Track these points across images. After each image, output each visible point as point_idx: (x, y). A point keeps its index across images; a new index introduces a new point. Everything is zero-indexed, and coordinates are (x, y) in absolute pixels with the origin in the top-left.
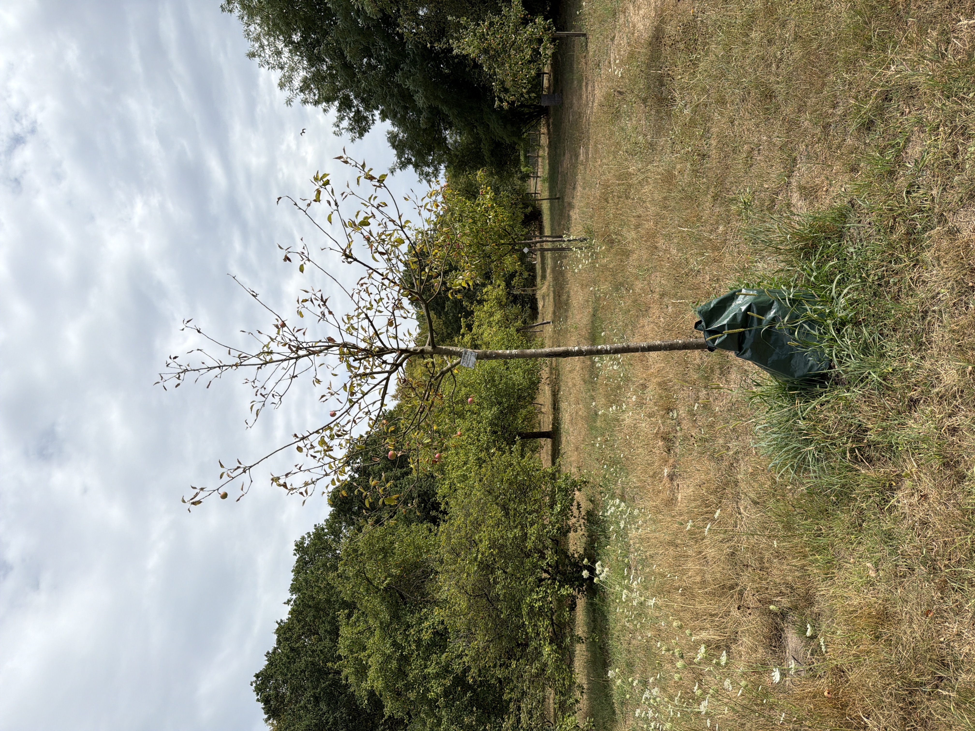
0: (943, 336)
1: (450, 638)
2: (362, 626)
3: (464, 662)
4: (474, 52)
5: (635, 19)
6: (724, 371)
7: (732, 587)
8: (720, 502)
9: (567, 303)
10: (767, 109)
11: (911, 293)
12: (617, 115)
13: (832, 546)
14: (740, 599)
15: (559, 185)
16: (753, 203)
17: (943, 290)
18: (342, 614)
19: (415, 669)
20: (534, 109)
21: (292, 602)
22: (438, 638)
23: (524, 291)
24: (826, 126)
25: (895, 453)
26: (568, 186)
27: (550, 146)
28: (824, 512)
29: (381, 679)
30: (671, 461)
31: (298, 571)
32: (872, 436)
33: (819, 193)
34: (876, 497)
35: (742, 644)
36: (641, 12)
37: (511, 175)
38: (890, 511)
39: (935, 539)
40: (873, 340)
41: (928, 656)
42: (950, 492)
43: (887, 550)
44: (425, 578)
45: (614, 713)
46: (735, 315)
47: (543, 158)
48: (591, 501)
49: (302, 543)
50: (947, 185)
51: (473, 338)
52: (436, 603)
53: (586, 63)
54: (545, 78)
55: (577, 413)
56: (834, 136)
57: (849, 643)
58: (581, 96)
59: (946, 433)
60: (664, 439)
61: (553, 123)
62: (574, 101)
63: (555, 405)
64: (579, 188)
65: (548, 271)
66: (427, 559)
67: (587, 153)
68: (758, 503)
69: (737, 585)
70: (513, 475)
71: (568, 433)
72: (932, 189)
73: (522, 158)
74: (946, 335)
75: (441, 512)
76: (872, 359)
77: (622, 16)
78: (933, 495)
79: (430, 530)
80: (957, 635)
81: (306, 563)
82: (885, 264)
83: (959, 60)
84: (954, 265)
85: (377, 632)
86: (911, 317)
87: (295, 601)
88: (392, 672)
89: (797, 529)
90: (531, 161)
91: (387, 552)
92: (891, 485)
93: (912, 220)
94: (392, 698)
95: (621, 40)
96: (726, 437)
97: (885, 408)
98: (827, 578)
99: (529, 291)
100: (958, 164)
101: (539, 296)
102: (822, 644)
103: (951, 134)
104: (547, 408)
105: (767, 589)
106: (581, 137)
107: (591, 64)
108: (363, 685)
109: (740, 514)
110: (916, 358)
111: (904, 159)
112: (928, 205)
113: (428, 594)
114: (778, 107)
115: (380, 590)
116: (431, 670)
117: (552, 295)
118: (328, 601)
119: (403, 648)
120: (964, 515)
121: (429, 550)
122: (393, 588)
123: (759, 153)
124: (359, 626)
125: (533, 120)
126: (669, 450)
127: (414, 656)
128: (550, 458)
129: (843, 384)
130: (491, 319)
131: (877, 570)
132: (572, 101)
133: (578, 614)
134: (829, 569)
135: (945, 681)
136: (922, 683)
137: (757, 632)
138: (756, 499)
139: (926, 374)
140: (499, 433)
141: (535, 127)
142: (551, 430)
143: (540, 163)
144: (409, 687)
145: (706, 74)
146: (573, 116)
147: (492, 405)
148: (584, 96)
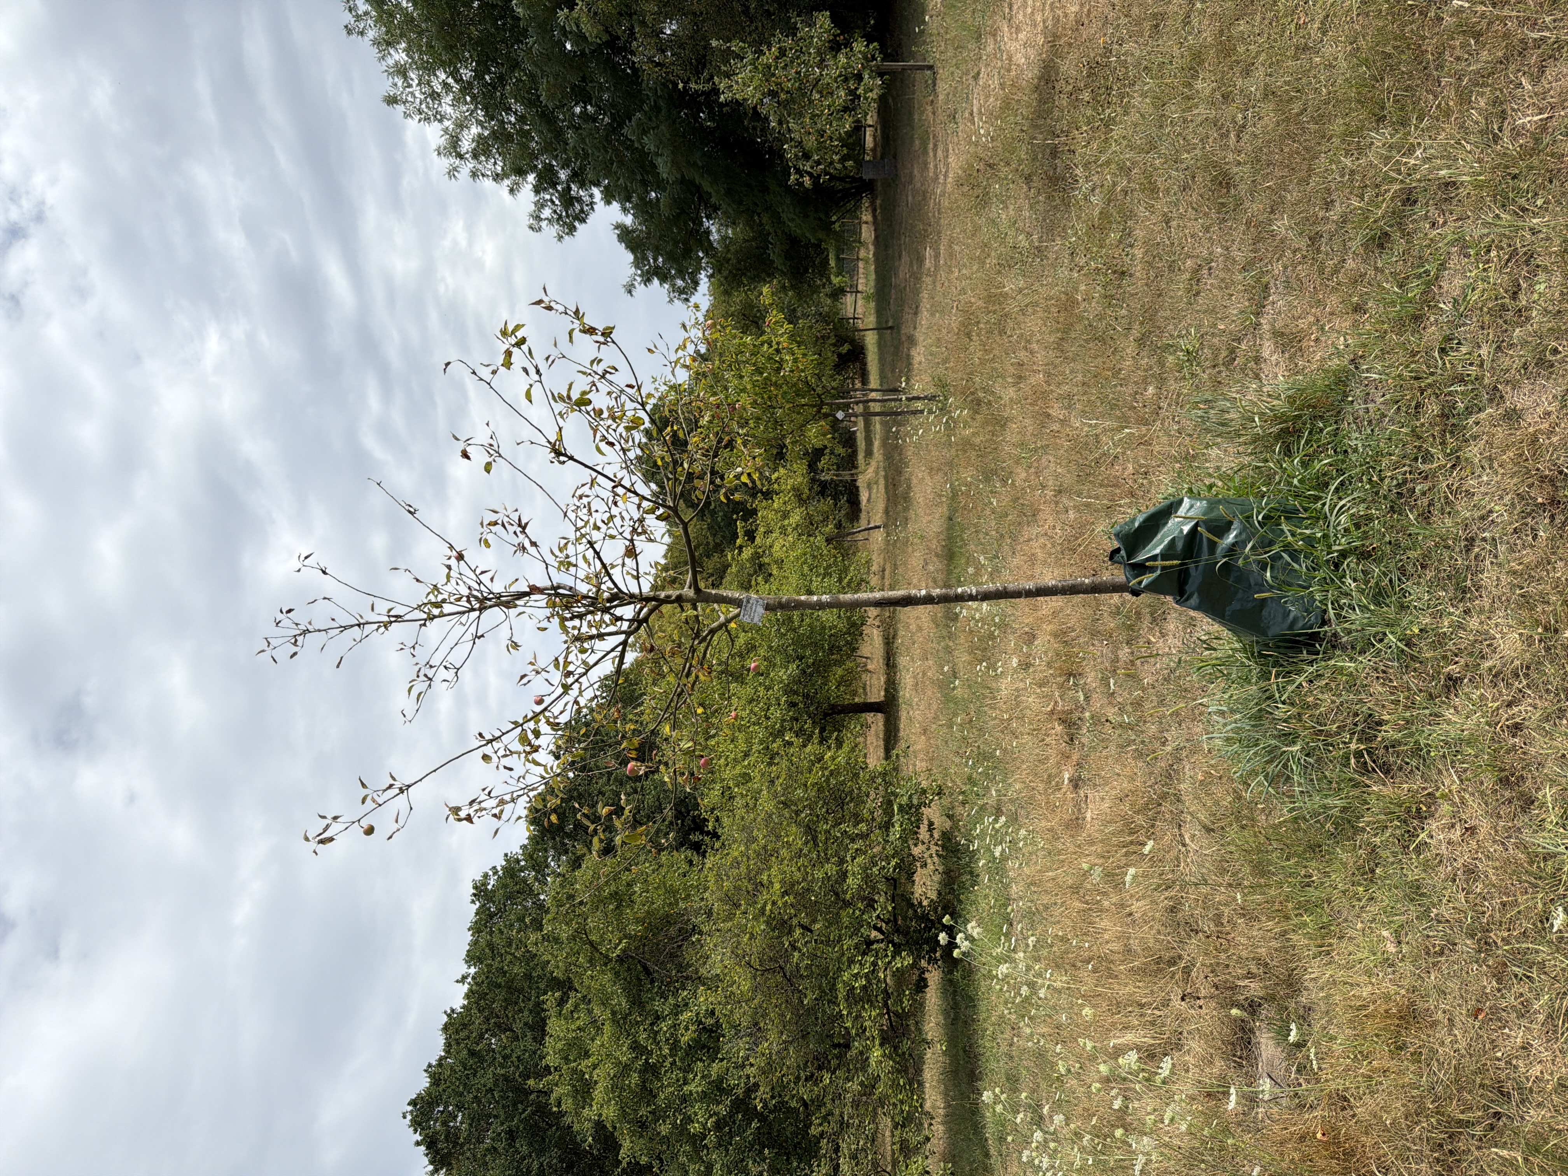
0: (1498, 579)
1: (724, 1036)
2: (582, 1019)
3: (748, 1077)
4: (753, 96)
5: (1012, 46)
6: (1158, 619)
7: (1172, 962)
8: (1153, 826)
9: (906, 498)
10: (1223, 205)
11: (1448, 510)
12: (983, 201)
13: (1329, 901)
14: (1186, 980)
15: (892, 307)
16: (1200, 353)
17: (1497, 508)
18: (550, 999)
19: (669, 1085)
20: (851, 183)
21: (469, 980)
22: (704, 1037)
23: (837, 476)
24: (1314, 239)
25: (1424, 760)
26: (907, 309)
27: (877, 241)
28: (1315, 848)
29: (613, 1102)
30: (1075, 757)
31: (477, 928)
32: (1388, 733)
33: (1304, 344)
34: (1395, 828)
35: (1189, 1051)
36: (1022, 36)
37: (815, 290)
38: (1418, 851)
39: (1488, 896)
40: (1391, 581)
41: (1478, 1081)
42: (1510, 824)
43: (1413, 911)
44: (683, 940)
45: (987, 1155)
46: (1173, 539)
47: (866, 261)
48: (948, 816)
49: (485, 884)
50: (1503, 341)
51: (756, 553)
52: (701, 981)
53: (934, 113)
54: (868, 134)
55: (924, 674)
56: (1327, 254)
57: (1356, 1056)
58: (926, 163)
59: (1503, 731)
60: (1062, 721)
61: (881, 205)
62: (916, 172)
63: (889, 660)
64: (925, 314)
65: (877, 444)
66: (686, 909)
67: (937, 256)
68: (1213, 830)
69: (1180, 957)
70: (823, 776)
71: (911, 705)
72: (1480, 347)
73: (832, 263)
74: (1503, 577)
75: (708, 833)
76: (1390, 612)
77: (991, 41)
78: (1485, 827)
79: (690, 863)
80: (1523, 1048)
81: (491, 916)
82: (1408, 462)
83: (1521, 146)
84: (1516, 469)
85: (607, 1028)
86: (1447, 547)
87: (474, 978)
88: (631, 1091)
89: (1273, 874)
90: (847, 267)
91: (621, 899)
92: (1419, 810)
93: (1450, 394)
94: (633, 1133)
95: (990, 79)
96: (1161, 723)
97: (1409, 689)
98: (1320, 953)
99: (846, 476)
100: (1520, 311)
101: (861, 482)
102: (1312, 1056)
103: (1508, 260)
104: (876, 664)
105: (1227, 966)
106: (926, 231)
107: (942, 117)
108: (586, 1112)
109: (1184, 845)
110: (1457, 613)
111: (1437, 297)
112: (1473, 371)
113: (689, 965)
114: (1239, 203)
115: (611, 960)
116: (695, 1087)
117: (882, 482)
118: (528, 976)
119: (650, 1053)
120: (1531, 863)
121: (689, 895)
122: (632, 957)
123: (1210, 274)
124: (578, 1018)
125: (849, 201)
126: (1072, 740)
127: (667, 1064)
128: (882, 743)
129: (1344, 648)
130: (786, 522)
131: (1399, 943)
132: (911, 173)
133: (929, 995)
134: (1323, 938)
135: (1504, 1119)
136: (1469, 1122)
137: (1212, 1033)
138: (1208, 823)
139: (1471, 638)
140: (801, 705)
141: (854, 213)
142: (882, 699)
143: (861, 271)
144: (658, 1115)
145: (1125, 143)
146: (914, 197)
147: (789, 660)
148: (932, 166)
